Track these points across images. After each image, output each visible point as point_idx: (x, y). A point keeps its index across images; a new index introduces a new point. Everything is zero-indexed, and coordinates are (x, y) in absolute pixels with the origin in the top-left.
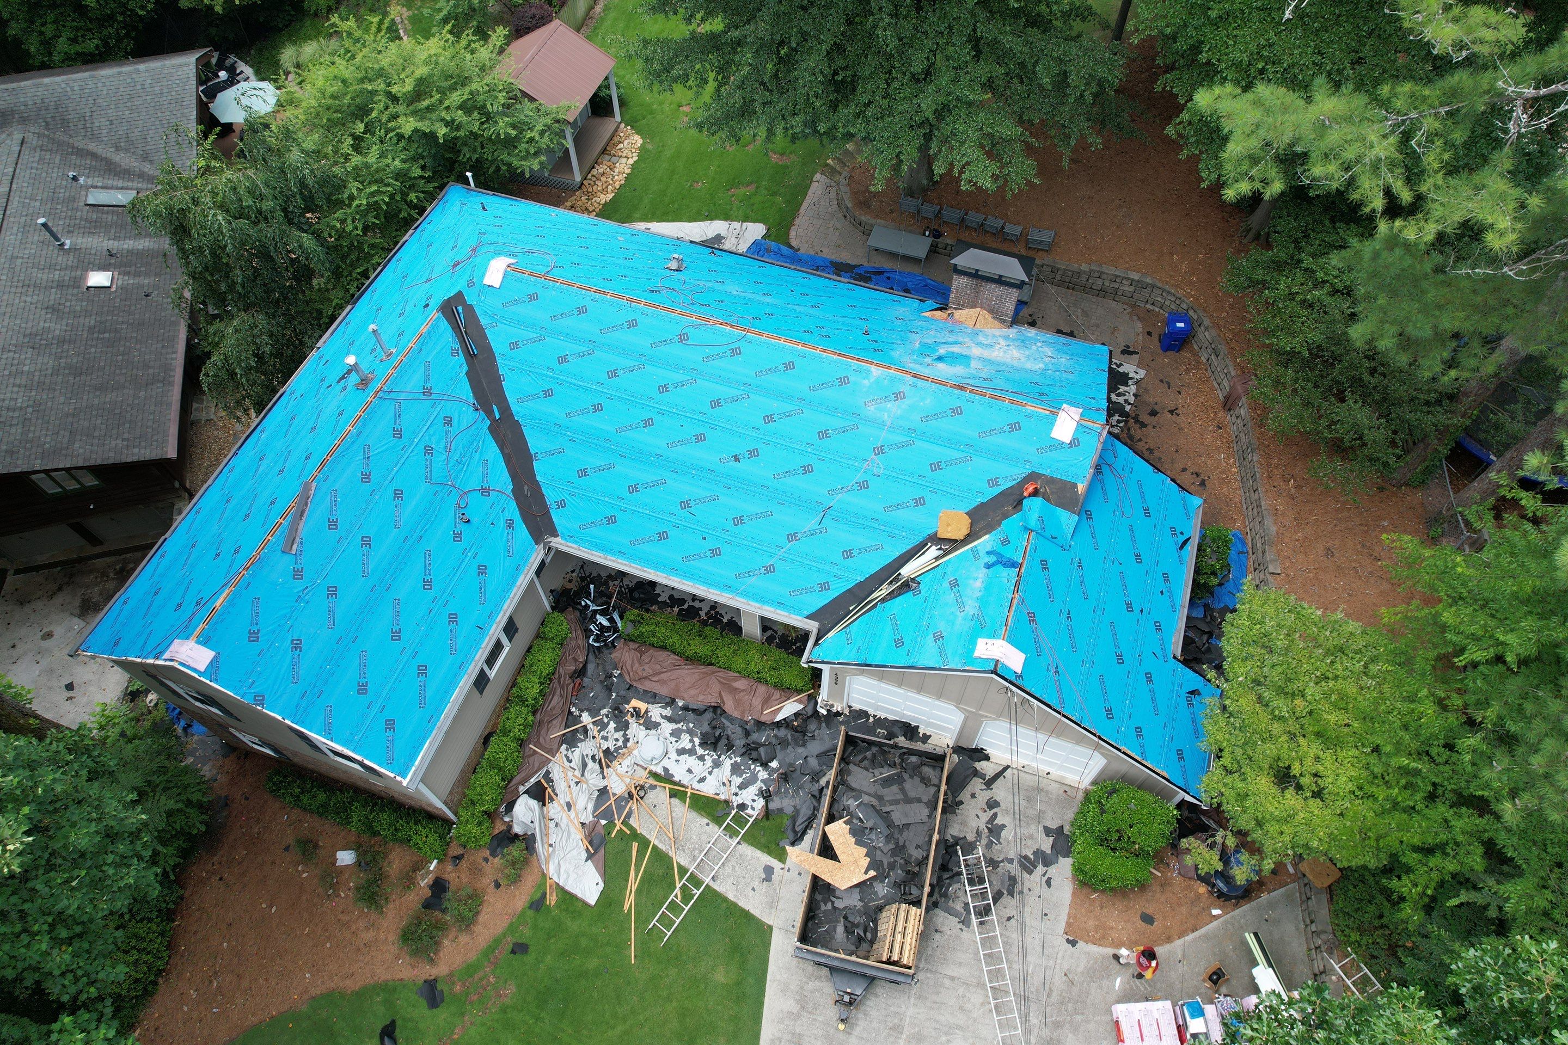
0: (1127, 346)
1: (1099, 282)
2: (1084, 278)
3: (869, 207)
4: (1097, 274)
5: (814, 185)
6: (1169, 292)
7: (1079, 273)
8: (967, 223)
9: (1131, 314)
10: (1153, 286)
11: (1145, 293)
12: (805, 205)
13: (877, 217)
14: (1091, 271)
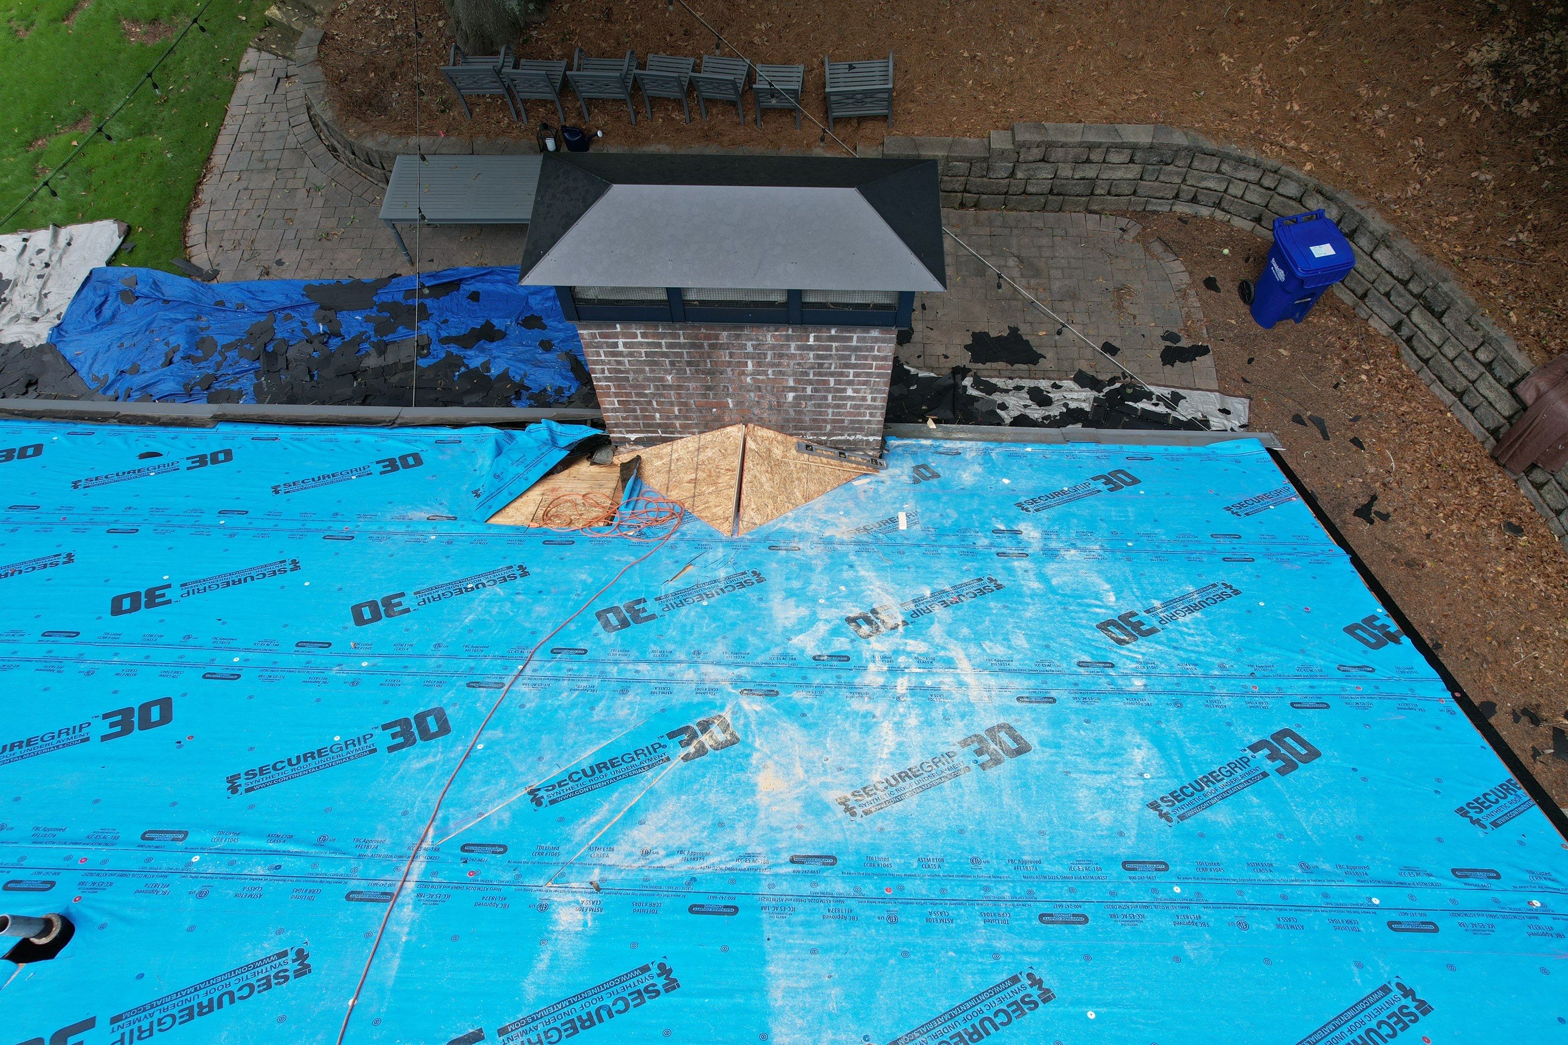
0: (1170, 337)
1: (1045, 172)
2: (1001, 169)
3: (383, 110)
4: (1036, 153)
5: (247, 81)
6: (1240, 160)
7: (987, 160)
8: (651, 90)
9: (1142, 238)
10: (1193, 152)
11: (1172, 175)
12: (224, 140)
13: (409, 129)
14: (1020, 147)
